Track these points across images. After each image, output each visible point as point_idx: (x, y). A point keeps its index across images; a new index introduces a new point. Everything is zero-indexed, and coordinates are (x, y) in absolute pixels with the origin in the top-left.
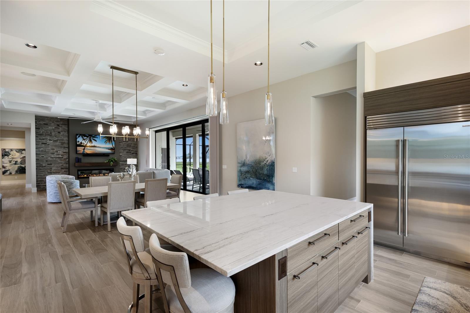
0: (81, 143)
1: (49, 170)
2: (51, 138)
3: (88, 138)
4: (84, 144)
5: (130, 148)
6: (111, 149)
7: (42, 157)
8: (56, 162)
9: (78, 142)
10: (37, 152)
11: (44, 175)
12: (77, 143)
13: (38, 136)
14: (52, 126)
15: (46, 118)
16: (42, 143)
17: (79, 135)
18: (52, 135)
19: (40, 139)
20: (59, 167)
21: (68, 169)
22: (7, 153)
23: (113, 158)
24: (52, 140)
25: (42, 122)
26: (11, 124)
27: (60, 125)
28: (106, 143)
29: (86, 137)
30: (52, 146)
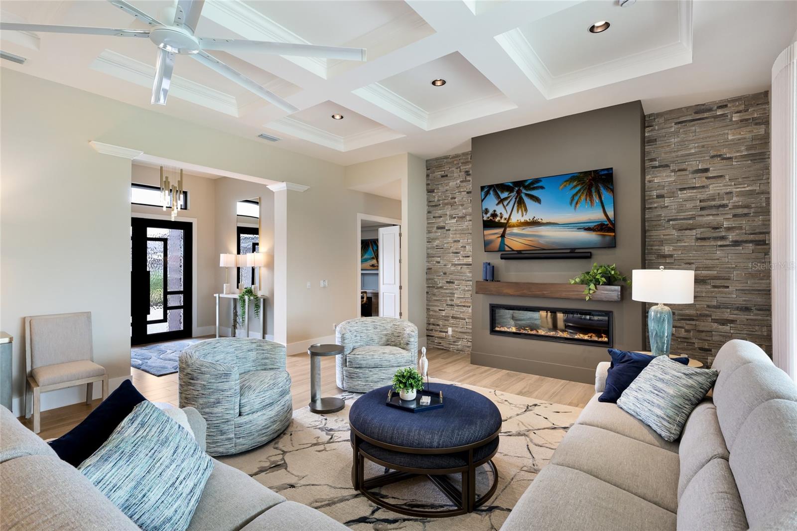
0: (494, 215)
1: (449, 297)
2: (453, 212)
3: (512, 194)
4: (501, 218)
5: (720, 218)
6: (600, 228)
7: (437, 262)
8: (461, 278)
9: (487, 211)
10: (430, 251)
12: (483, 217)
15: (445, 160)
16: (439, 228)
18: (456, 203)
19: (434, 217)
20: (467, 291)
24: (455, 218)
25: (438, 174)
28: (577, 203)
29: (507, 190)
30: (456, 232)
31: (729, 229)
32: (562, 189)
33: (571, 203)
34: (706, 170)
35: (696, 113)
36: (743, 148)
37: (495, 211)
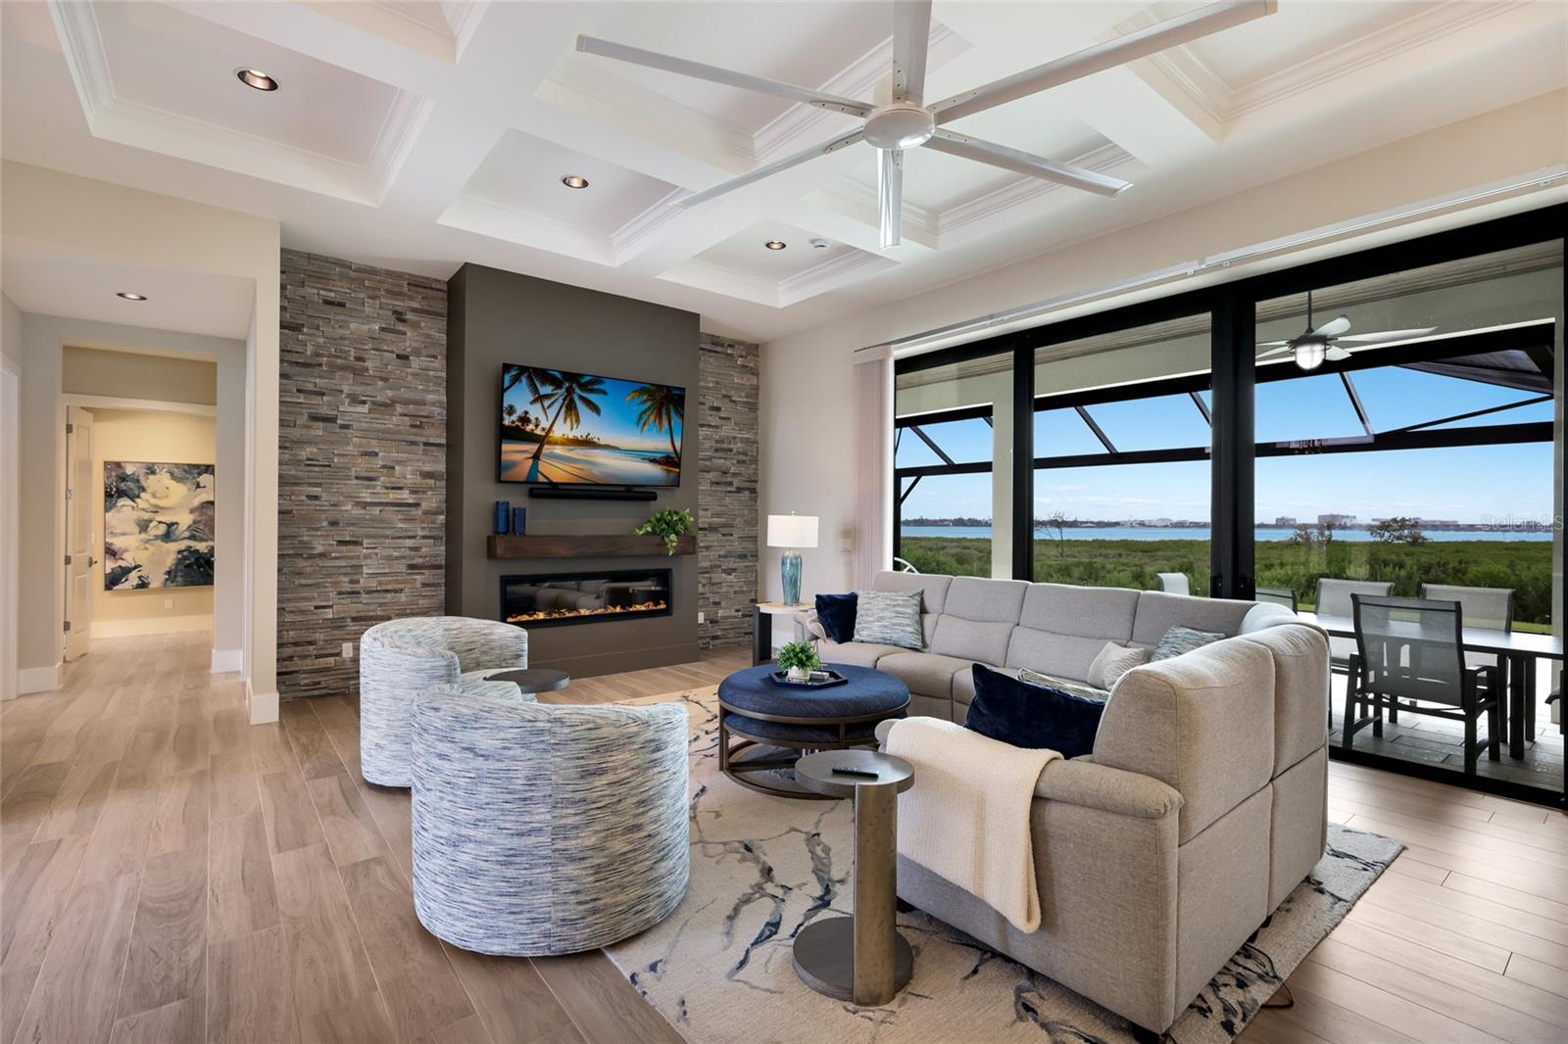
0: (525, 419)
1: (346, 574)
2: (359, 389)
3: (559, 391)
4: (537, 426)
5: (728, 463)
6: (666, 461)
7: (310, 497)
8: (381, 532)
9: (511, 410)
11: (316, 608)
12: (502, 419)
13: (290, 370)
14: (370, 319)
15: (337, 269)
16: (315, 418)
17: (514, 373)
18: (367, 370)
19: (299, 391)
20: (397, 558)
21: (443, 571)
22: (131, 484)
23: (676, 513)
24: (364, 402)
25: (312, 292)
26: (143, 298)
27: (409, 316)
28: (644, 424)
29: (551, 384)
30: (366, 433)
31: (734, 474)
32: (629, 401)
33: (638, 423)
34: (718, 409)
35: (713, 344)
36: (743, 395)
37: (526, 413)
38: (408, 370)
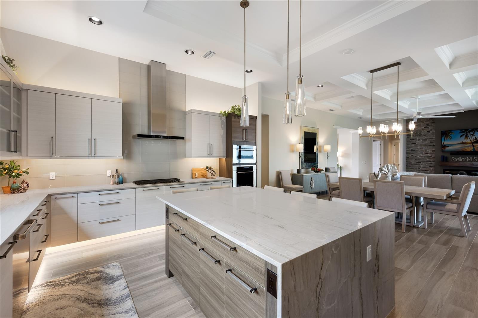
2: (420, 138)
7: (412, 155)
8: (424, 161)
10: (408, 151)
13: (408, 137)
14: (422, 126)
16: (412, 143)
18: (421, 135)
19: (410, 140)
20: (427, 165)
27: (430, 124)
30: (422, 145)
38: (430, 133)
